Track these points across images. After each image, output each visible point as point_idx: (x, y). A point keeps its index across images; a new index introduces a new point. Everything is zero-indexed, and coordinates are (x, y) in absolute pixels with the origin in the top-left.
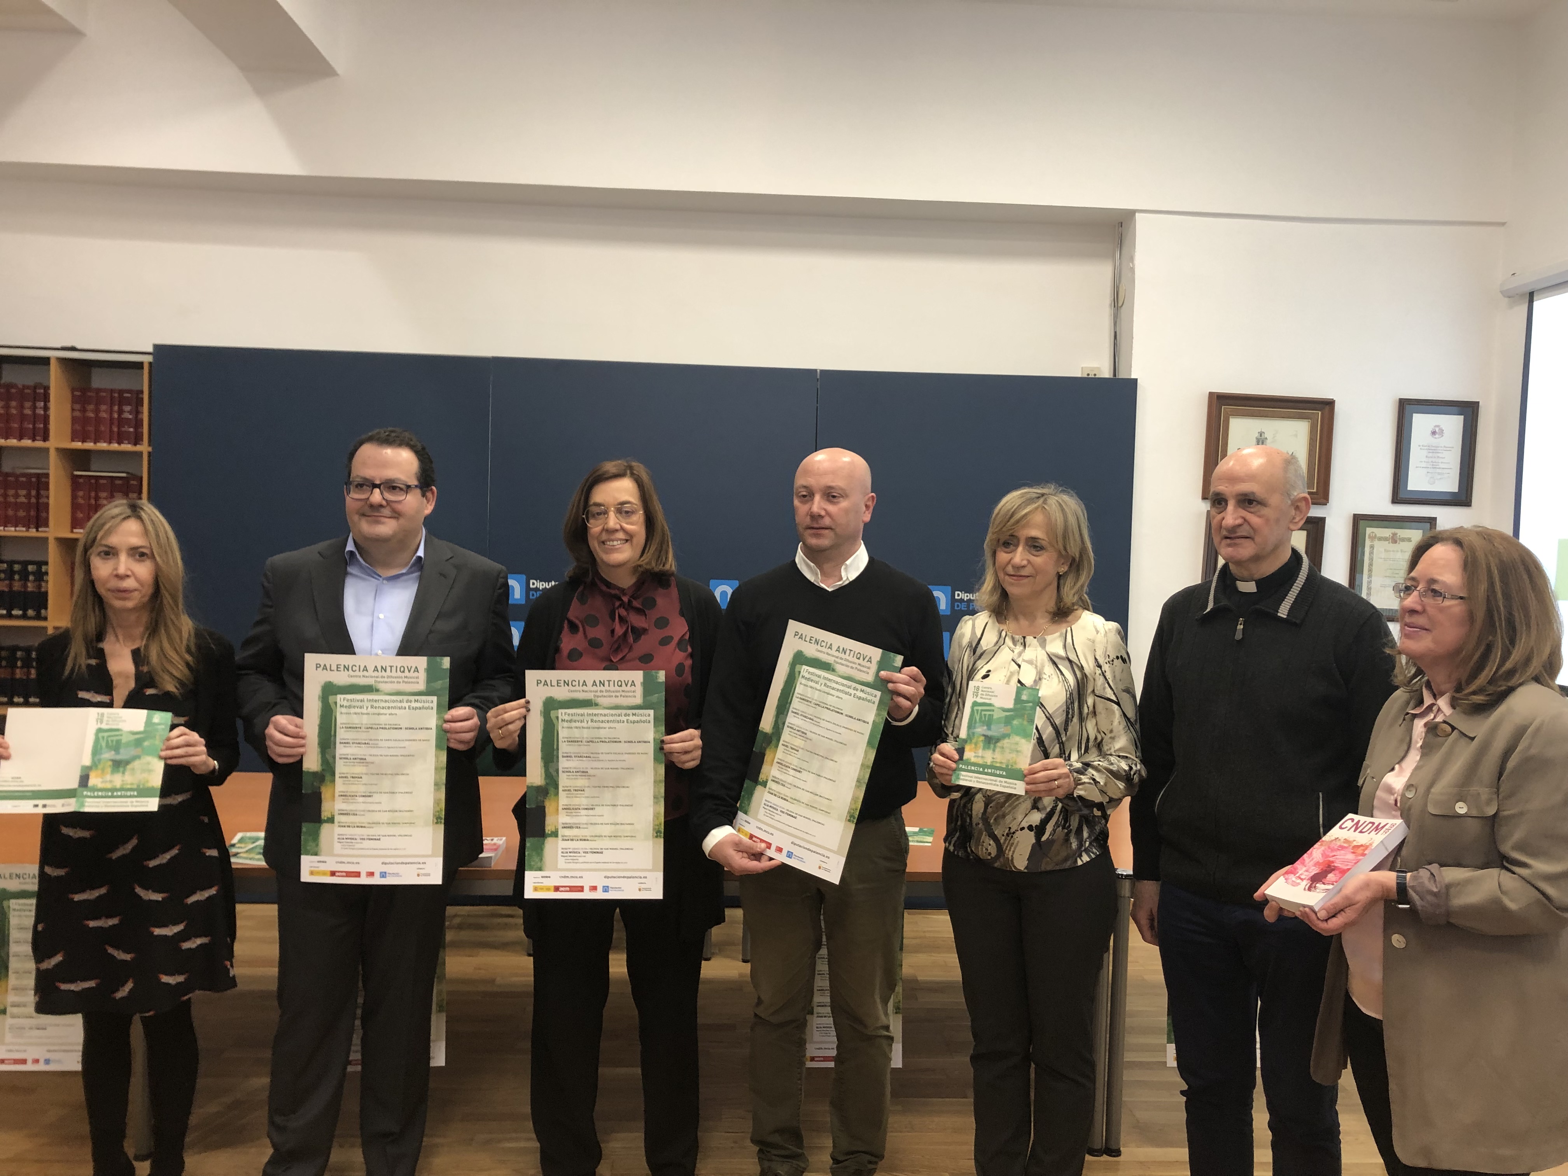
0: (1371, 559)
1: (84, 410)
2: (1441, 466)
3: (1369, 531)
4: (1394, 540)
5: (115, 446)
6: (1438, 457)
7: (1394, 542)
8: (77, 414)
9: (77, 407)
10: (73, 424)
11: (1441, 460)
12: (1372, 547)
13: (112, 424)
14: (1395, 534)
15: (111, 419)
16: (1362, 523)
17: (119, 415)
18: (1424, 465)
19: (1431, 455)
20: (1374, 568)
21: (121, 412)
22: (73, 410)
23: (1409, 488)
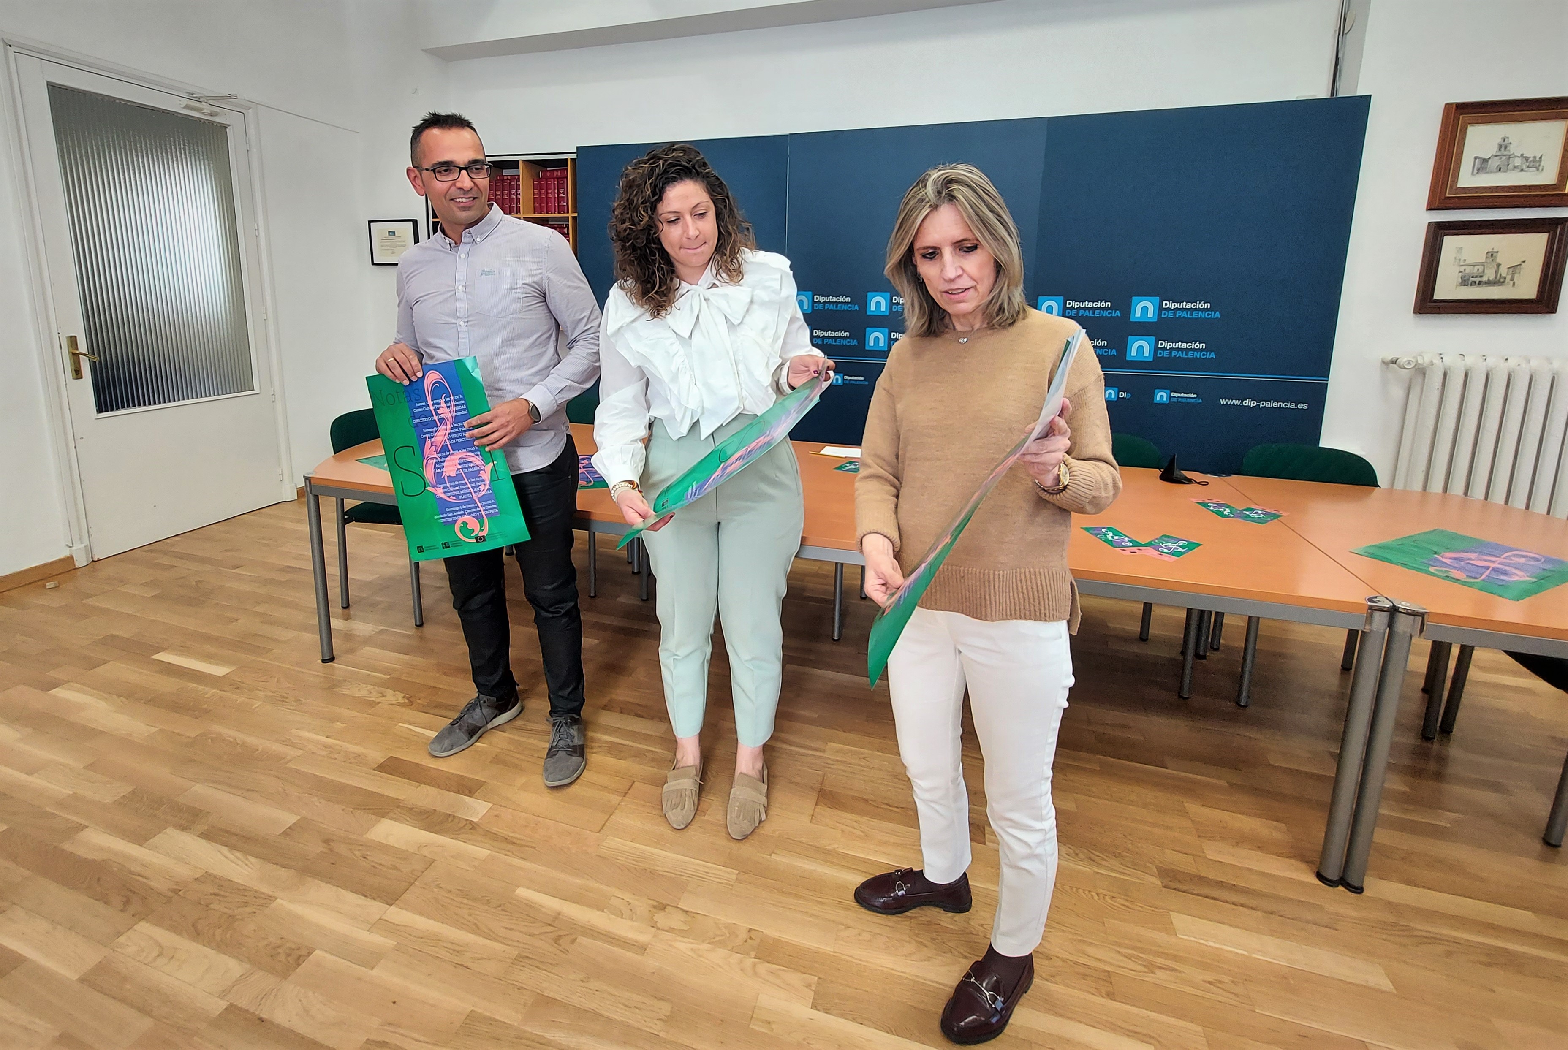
1: (540, 193)
5: (557, 215)
8: (536, 196)
9: (536, 191)
10: (534, 203)
13: (555, 201)
15: (555, 197)
17: (558, 195)
21: (559, 193)
22: (534, 194)
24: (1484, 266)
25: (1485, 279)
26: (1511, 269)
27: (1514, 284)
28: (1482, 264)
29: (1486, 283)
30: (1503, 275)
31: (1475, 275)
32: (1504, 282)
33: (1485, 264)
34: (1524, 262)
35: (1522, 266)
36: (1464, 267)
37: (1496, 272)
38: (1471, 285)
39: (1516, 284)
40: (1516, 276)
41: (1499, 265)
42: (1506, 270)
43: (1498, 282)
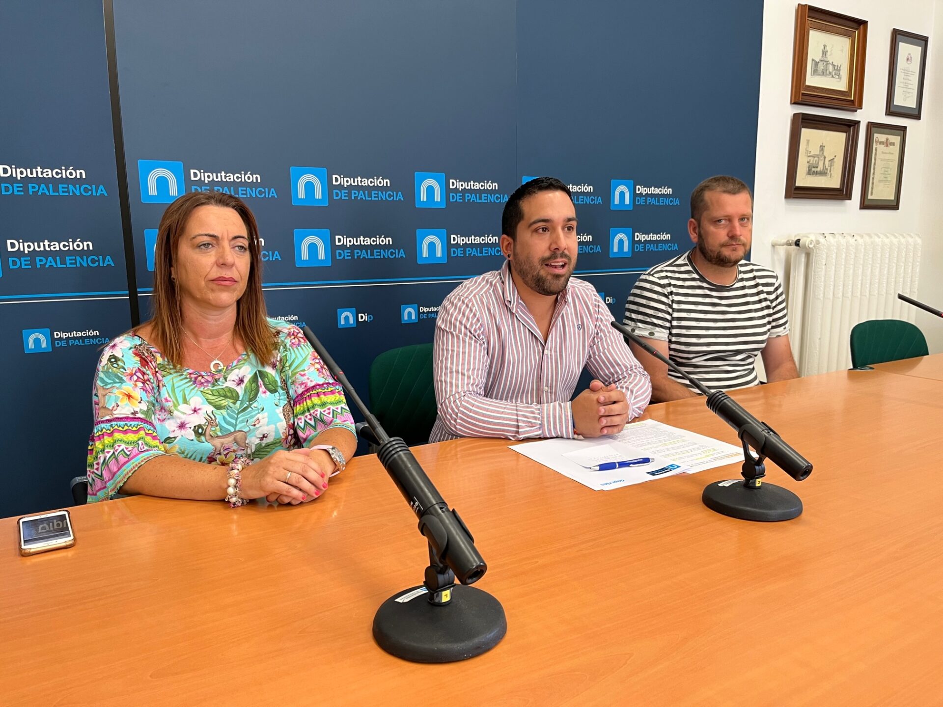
0: (875, 159)
2: (910, 86)
3: (876, 135)
4: (887, 144)
6: (908, 80)
7: (887, 146)
11: (909, 82)
12: (876, 149)
14: (887, 139)
16: (874, 129)
18: (902, 85)
19: (905, 77)
20: (876, 166)
23: (895, 104)
24: (818, 157)
25: (818, 169)
26: (830, 162)
27: (831, 174)
28: (817, 156)
29: (819, 174)
30: (827, 167)
31: (814, 165)
32: (826, 173)
33: (819, 156)
34: (835, 156)
35: (835, 159)
36: (810, 158)
37: (824, 163)
38: (813, 174)
39: (832, 175)
40: (832, 167)
41: (825, 158)
42: (828, 162)
43: (823, 173)
